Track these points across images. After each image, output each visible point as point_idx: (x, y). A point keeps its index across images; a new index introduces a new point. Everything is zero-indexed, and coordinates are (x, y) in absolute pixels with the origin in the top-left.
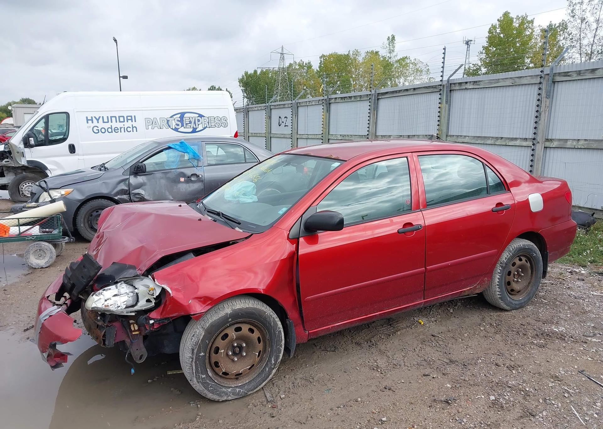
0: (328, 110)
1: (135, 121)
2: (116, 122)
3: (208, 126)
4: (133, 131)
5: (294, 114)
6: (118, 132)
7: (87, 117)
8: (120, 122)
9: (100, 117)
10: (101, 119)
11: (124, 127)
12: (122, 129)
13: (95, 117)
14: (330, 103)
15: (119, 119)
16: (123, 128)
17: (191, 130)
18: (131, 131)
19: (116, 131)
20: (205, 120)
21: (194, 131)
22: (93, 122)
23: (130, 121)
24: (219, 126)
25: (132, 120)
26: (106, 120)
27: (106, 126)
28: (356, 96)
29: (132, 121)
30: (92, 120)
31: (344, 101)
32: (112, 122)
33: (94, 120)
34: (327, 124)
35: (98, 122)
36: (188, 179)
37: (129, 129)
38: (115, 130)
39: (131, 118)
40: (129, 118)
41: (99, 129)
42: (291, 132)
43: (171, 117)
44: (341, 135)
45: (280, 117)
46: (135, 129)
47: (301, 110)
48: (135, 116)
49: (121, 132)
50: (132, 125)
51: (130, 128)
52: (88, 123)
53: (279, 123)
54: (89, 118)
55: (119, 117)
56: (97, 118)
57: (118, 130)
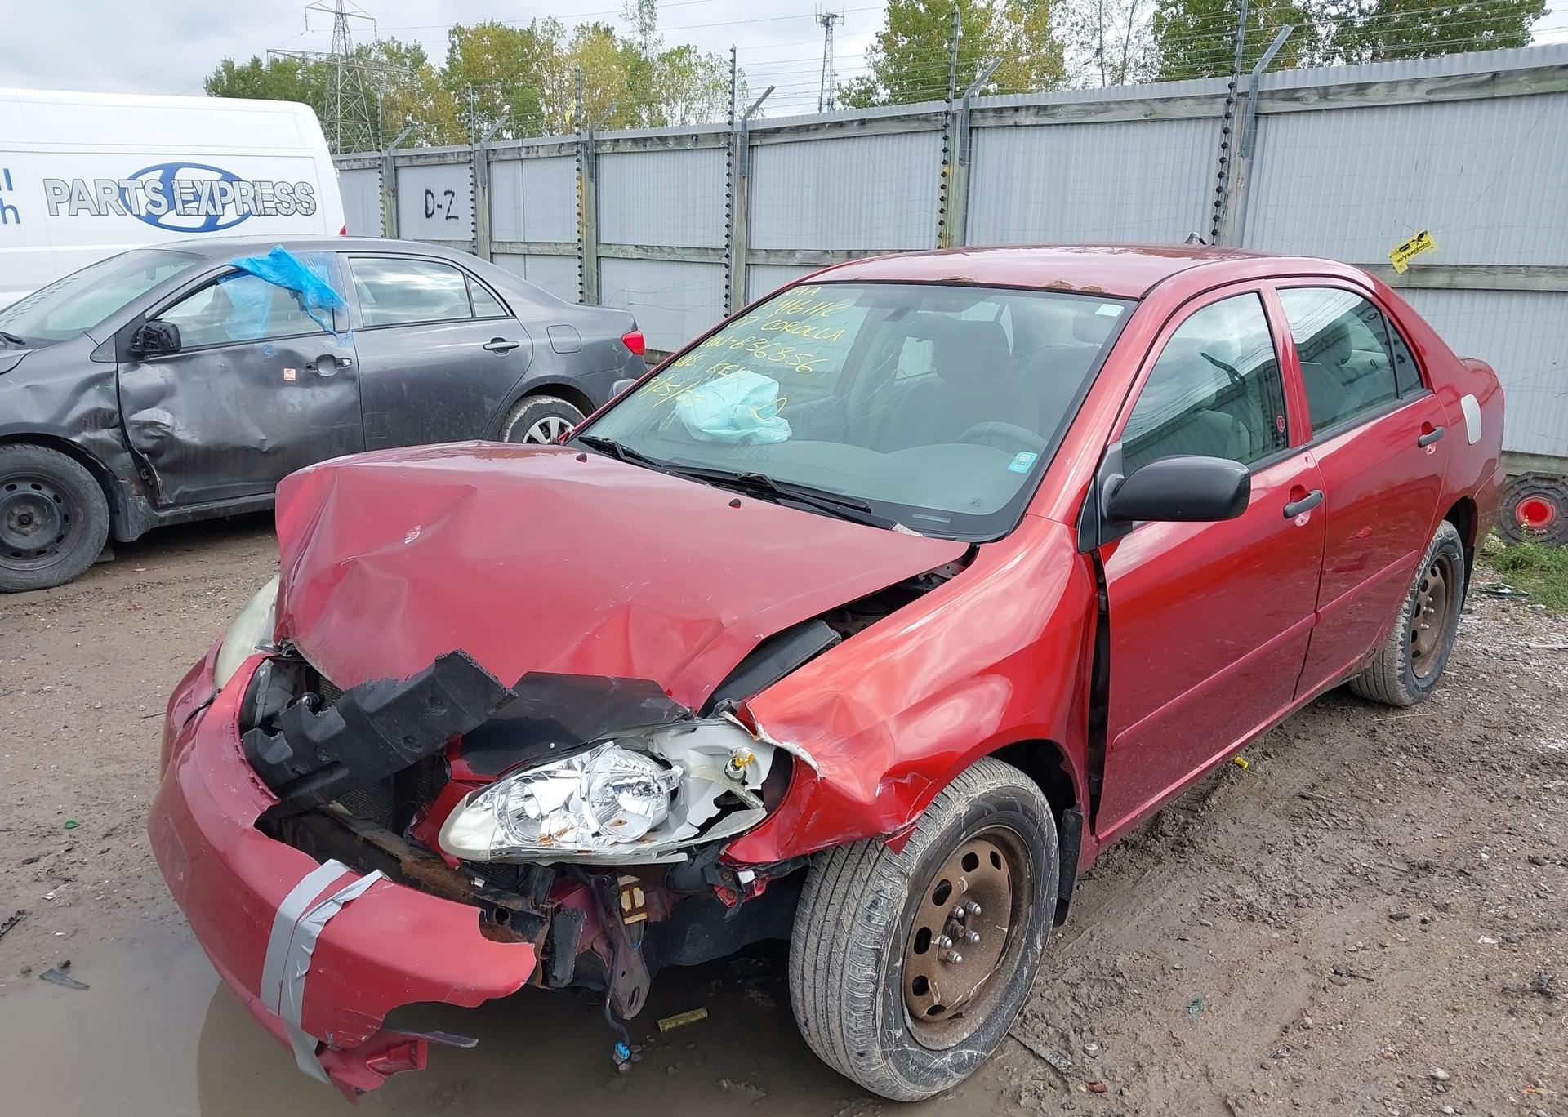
0: (594, 175)
3: (254, 211)
5: (479, 183)
14: (597, 155)
17: (199, 222)
21: (211, 225)
24: (290, 212)
28: (681, 136)
31: (643, 149)
34: (591, 213)
36: (310, 373)
42: (473, 235)
43: (133, 178)
44: (637, 246)
45: (428, 192)
47: (501, 174)
53: (427, 208)
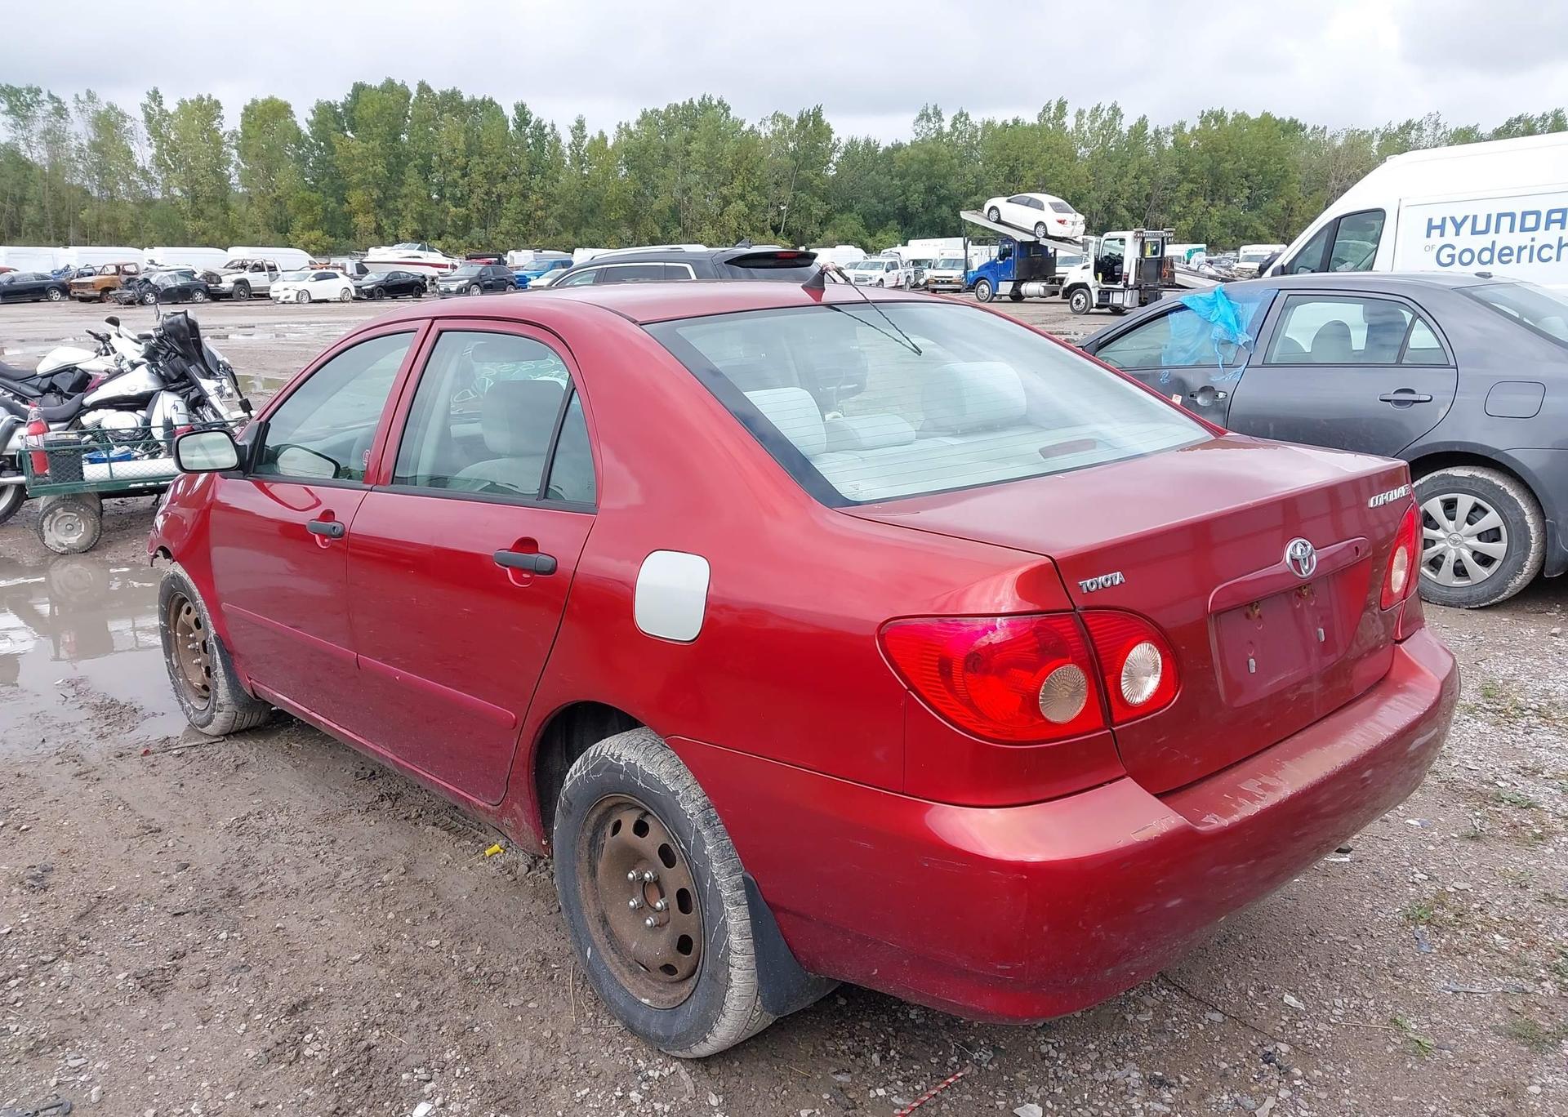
2: (1512, 230)
4: (1558, 259)
6: (1510, 261)
7: (1430, 220)
8: (1523, 229)
9: (1466, 218)
10: (1469, 222)
11: (1532, 247)
12: (1525, 254)
13: (1453, 218)
15: (1521, 221)
16: (1529, 248)
18: (1551, 258)
19: (1505, 259)
22: (1442, 235)
23: (1555, 227)
25: (1562, 221)
26: (1481, 226)
27: (1479, 243)
30: (1442, 227)
32: (1497, 231)
33: (1450, 228)
35: (1457, 234)
37: (1545, 253)
38: (1500, 255)
39: (1561, 217)
40: (1555, 216)
41: (1457, 252)
49: (1518, 261)
50: (1561, 239)
51: (1552, 247)
52: (1428, 236)
54: (1437, 222)
55: (1524, 214)
56: (1459, 221)
57: (1511, 254)
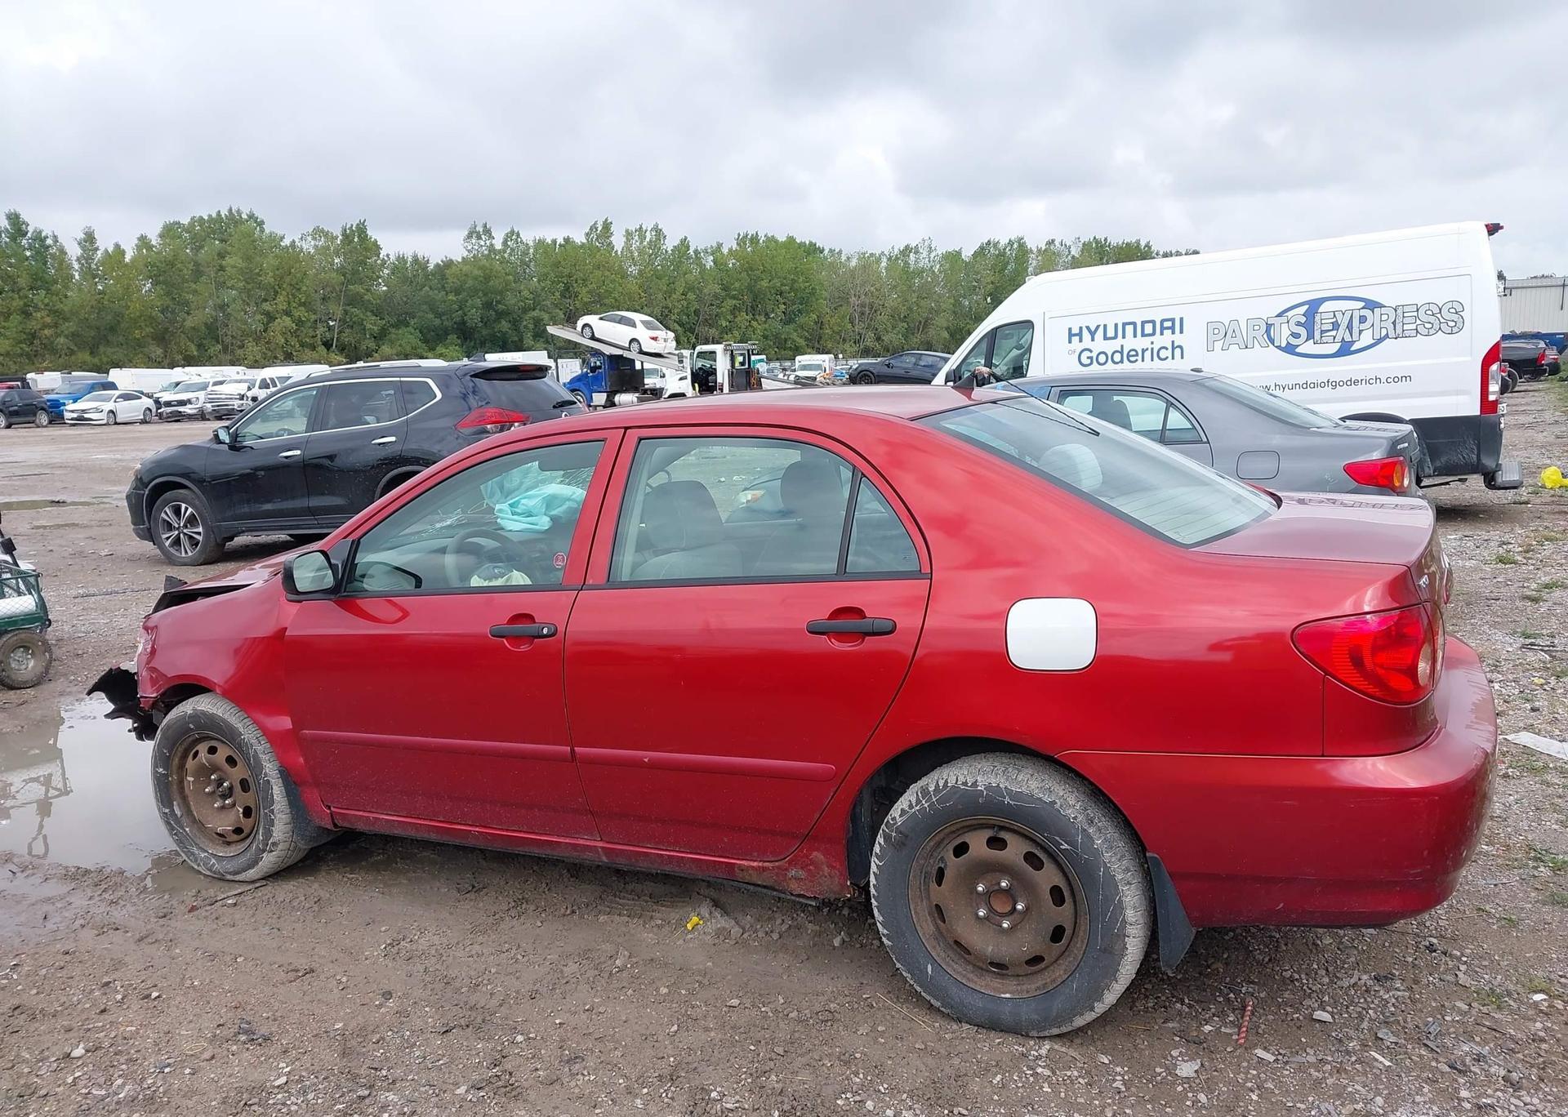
1: (1181, 332)
2: (1135, 336)
3: (1392, 334)
4: (1173, 358)
6: (1137, 360)
7: (1070, 329)
8: (1143, 335)
9: (1098, 327)
10: (1101, 329)
11: (1152, 349)
12: (1148, 354)
13: (1088, 328)
15: (1141, 328)
16: (1150, 350)
18: (1167, 358)
19: (1132, 359)
20: (1384, 317)
22: (1081, 341)
23: (1167, 332)
25: (1172, 328)
26: (1111, 333)
27: (1110, 347)
29: (1173, 333)
30: (1080, 335)
32: (1124, 337)
33: (1086, 335)
35: (1093, 340)
37: (1163, 354)
38: (1128, 356)
39: (1171, 325)
40: (1167, 324)
41: (1094, 355)
46: (1177, 351)
48: (1182, 319)
49: (1143, 361)
50: (1173, 342)
51: (1167, 349)
52: (1070, 342)
54: (1075, 331)
55: (1143, 323)
56: (1093, 329)
57: (1137, 355)
